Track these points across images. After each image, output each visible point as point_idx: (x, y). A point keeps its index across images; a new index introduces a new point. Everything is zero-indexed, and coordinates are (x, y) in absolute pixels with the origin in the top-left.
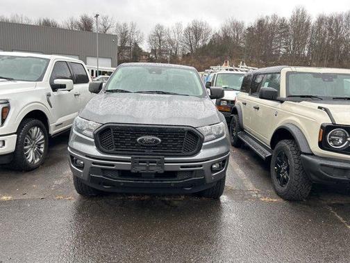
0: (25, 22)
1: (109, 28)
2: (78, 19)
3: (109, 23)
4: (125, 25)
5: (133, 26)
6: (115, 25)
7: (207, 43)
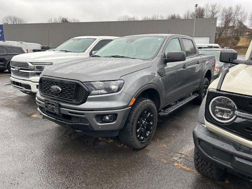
0: (160, 19)
1: (216, 13)
2: (193, 10)
3: (217, 10)
4: (230, 9)
5: (238, 8)
6: (222, 10)
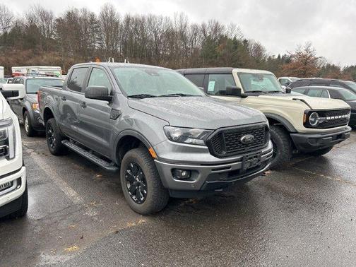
7: (9, 31)
